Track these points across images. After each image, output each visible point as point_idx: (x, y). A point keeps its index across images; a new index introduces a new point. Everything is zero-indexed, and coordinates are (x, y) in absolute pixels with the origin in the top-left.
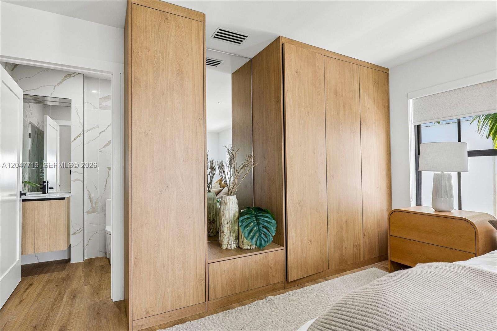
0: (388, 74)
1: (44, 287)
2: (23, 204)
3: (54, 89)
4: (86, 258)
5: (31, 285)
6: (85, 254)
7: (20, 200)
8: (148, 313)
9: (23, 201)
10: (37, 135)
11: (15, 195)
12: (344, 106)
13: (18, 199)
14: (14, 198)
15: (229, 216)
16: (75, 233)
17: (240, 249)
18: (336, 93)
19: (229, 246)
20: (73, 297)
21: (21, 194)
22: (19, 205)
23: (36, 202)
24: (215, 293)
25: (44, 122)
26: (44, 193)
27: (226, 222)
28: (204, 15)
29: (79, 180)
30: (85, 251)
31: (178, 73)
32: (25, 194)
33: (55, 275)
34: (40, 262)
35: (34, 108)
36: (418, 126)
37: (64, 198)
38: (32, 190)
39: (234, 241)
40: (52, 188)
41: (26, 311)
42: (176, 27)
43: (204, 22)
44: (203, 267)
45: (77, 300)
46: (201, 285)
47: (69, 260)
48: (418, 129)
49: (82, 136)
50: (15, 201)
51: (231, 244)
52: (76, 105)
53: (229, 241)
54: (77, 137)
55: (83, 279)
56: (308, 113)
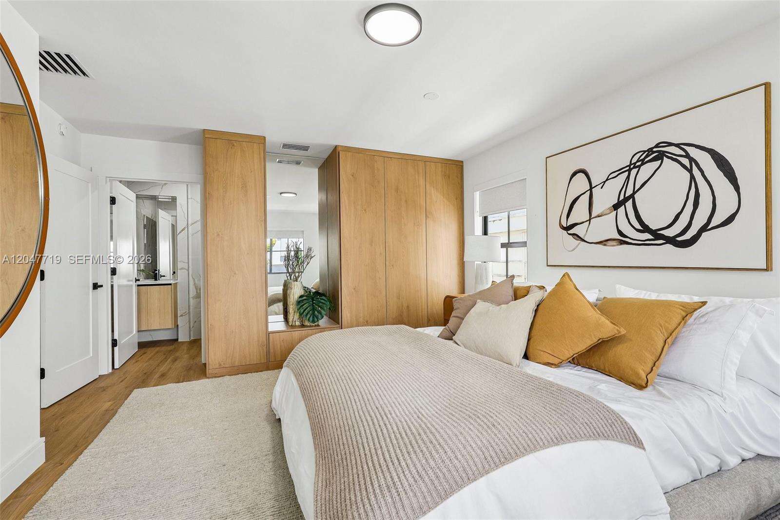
0: (462, 166)
1: (155, 354)
2: (138, 289)
3: (162, 189)
4: (192, 338)
5: (145, 353)
6: (192, 335)
7: (135, 285)
8: (220, 365)
9: (138, 285)
10: (152, 226)
11: (132, 281)
12: (406, 201)
13: (134, 284)
14: (131, 283)
15: (294, 298)
16: (182, 316)
17: (303, 326)
18: (397, 190)
19: (294, 323)
20: (175, 360)
21: (137, 280)
22: (134, 289)
23: (149, 287)
24: (275, 356)
25: (156, 214)
26: (156, 280)
27: (291, 304)
28: (265, 137)
29: (185, 269)
30: (192, 332)
31: (243, 187)
32: (139, 280)
33: (164, 349)
34: (154, 340)
35: (148, 203)
36: (485, 217)
37: (170, 284)
38: (147, 278)
39: (298, 319)
40: (164, 276)
41: (140, 366)
42: (241, 151)
43: (264, 143)
44: (265, 336)
45: (177, 361)
46: (263, 349)
47: (177, 339)
48: (485, 219)
49: (186, 229)
50: (132, 286)
51: (295, 321)
52: (181, 201)
53: (293, 319)
54: (182, 230)
55: (185, 351)
56: (365, 210)
